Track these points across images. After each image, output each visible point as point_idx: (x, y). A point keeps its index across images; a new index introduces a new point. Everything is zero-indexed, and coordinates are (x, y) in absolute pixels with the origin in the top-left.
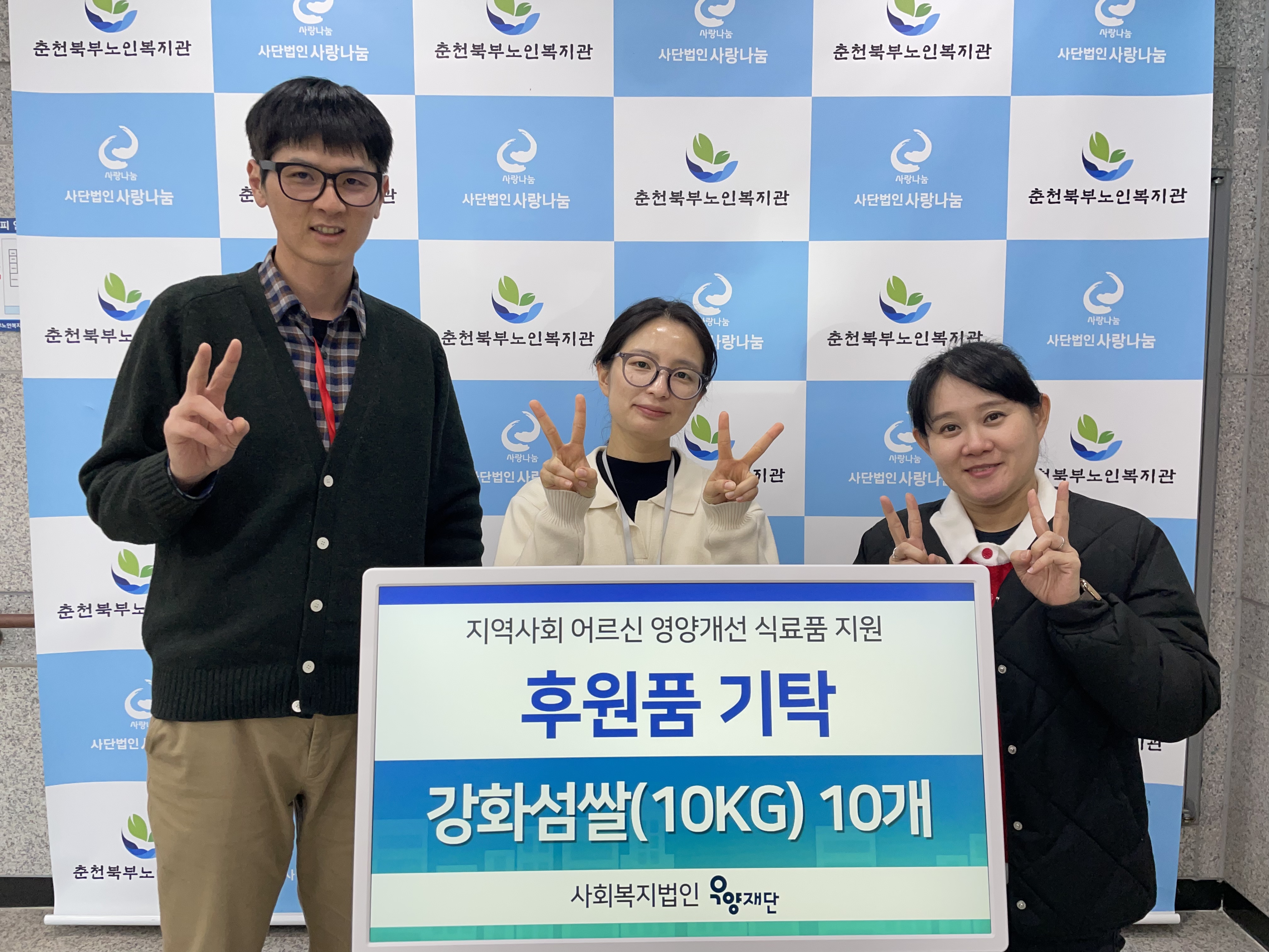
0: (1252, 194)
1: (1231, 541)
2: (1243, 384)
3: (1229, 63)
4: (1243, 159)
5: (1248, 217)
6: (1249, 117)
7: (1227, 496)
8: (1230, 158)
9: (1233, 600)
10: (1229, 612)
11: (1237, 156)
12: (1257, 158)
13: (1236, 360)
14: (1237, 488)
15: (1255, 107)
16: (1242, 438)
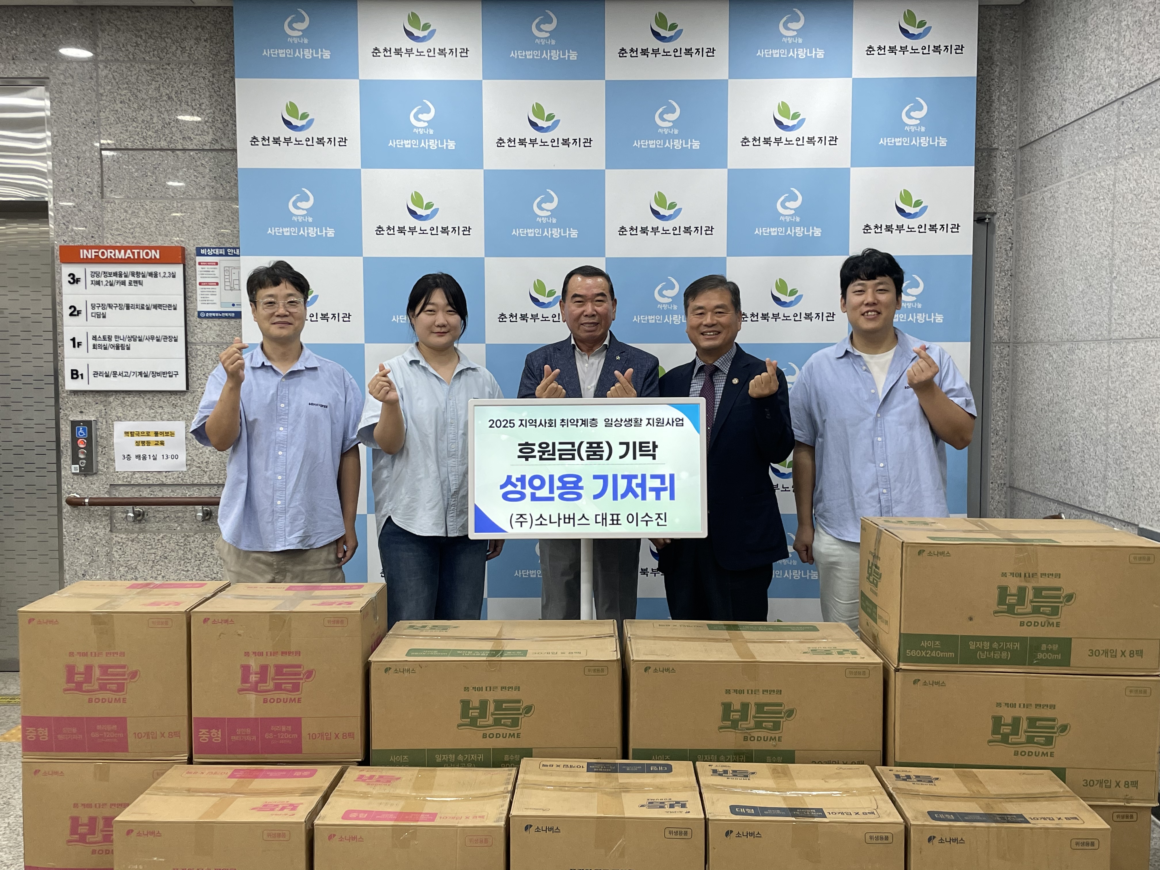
0: (1010, 228)
1: (1003, 450)
2: (1008, 349)
3: (994, 146)
4: (1004, 206)
5: (1007, 243)
6: (1008, 180)
7: (999, 421)
8: (996, 206)
9: (1005, 489)
10: (1003, 496)
11: (1000, 205)
12: (1013, 205)
13: (1002, 334)
14: (1005, 416)
15: (1011, 174)
16: (1007, 383)
